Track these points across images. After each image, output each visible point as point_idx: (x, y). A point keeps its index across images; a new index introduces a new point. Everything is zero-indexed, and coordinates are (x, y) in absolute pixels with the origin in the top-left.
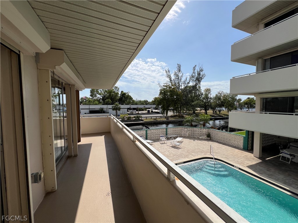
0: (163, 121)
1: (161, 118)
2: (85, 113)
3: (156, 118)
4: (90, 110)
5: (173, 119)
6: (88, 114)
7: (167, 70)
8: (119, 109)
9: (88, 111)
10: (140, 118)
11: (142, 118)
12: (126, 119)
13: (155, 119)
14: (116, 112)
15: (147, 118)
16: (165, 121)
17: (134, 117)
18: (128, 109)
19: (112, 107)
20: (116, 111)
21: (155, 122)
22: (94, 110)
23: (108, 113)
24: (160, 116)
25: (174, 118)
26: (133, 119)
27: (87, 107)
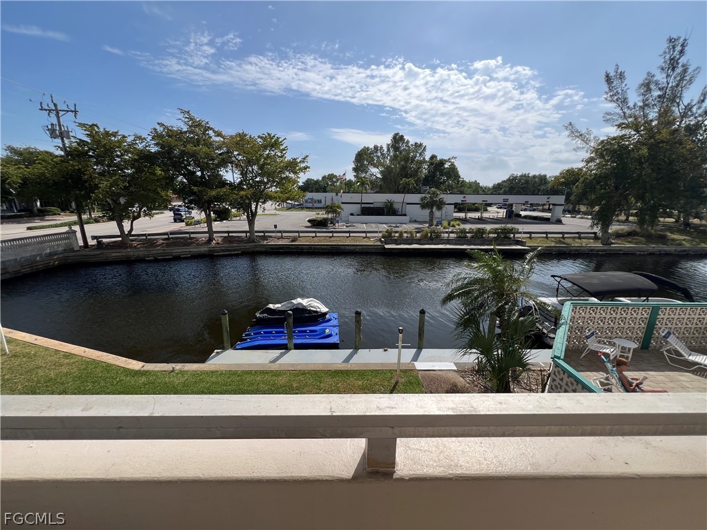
0: (592, 250)
1: (580, 238)
2: (352, 214)
3: (563, 237)
4: (363, 205)
5: (627, 245)
6: (358, 215)
8: (440, 205)
9: (357, 208)
10: (512, 235)
11: (517, 235)
12: (469, 235)
13: (560, 242)
14: (432, 213)
15: (533, 235)
16: (598, 251)
17: (495, 231)
18: (456, 205)
19: (422, 199)
20: (432, 211)
22: (372, 206)
23: (405, 215)
24: (577, 233)
25: (630, 242)
26: (491, 235)
27: (356, 197)
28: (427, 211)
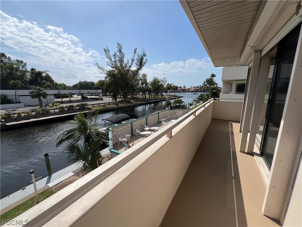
1: (110, 104)
3: (105, 105)
7: (106, 49)
8: (45, 96)
10: (86, 107)
11: (88, 106)
12: (66, 109)
13: (104, 107)
15: (94, 105)
17: (78, 106)
18: (55, 95)
19: (31, 93)
20: (40, 99)
21: (106, 109)
24: (109, 103)
25: (123, 104)
26: (77, 108)
28: (37, 100)
